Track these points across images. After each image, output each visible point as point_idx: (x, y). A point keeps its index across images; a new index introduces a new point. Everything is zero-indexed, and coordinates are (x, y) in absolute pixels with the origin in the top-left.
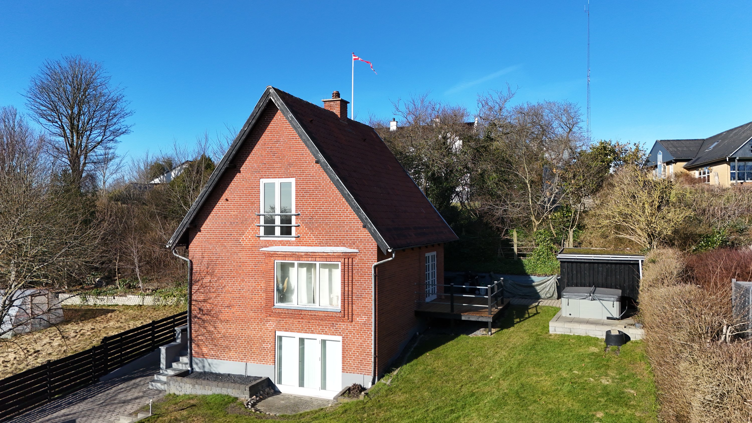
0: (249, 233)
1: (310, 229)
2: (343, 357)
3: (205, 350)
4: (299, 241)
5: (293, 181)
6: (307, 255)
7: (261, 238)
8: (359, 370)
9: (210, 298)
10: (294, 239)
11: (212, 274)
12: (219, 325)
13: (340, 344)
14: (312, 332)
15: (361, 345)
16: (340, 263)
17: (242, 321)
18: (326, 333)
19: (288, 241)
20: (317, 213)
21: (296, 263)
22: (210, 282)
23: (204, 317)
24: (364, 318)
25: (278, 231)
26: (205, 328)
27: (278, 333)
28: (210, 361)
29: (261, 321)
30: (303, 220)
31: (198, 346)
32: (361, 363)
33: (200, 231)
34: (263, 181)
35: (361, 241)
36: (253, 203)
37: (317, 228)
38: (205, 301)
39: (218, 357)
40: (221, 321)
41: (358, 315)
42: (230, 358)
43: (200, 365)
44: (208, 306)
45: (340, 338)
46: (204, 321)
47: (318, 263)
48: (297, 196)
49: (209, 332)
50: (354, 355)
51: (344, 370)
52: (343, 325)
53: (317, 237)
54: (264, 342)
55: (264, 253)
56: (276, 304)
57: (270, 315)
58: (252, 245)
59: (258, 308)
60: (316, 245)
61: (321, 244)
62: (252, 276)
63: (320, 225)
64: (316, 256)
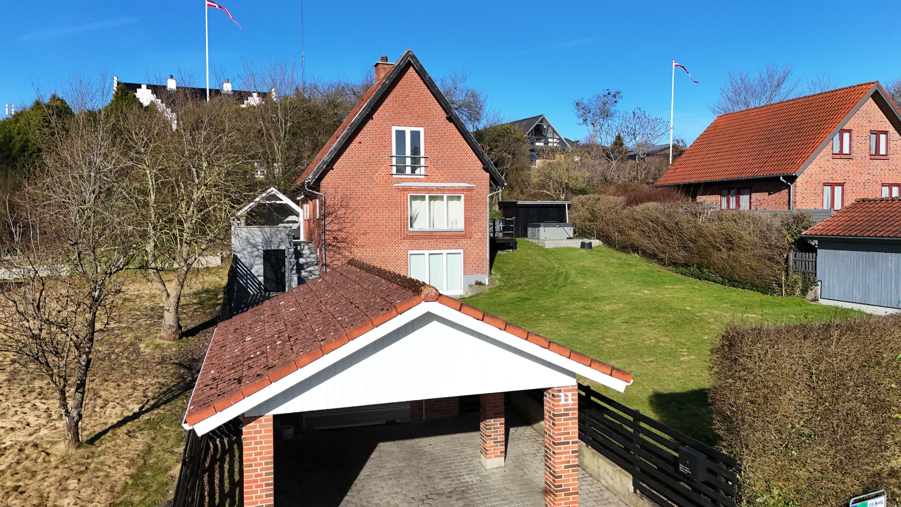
0: (382, 171)
1: (437, 169)
2: (465, 264)
4: (427, 178)
5: (422, 130)
6: (438, 189)
7: (394, 176)
8: (478, 271)
9: (345, 228)
10: (423, 177)
11: (347, 207)
13: (462, 255)
14: (440, 249)
15: (478, 254)
16: (463, 195)
18: (451, 248)
19: (418, 178)
20: (442, 156)
21: (427, 196)
22: (345, 214)
23: (339, 245)
24: (480, 235)
25: (408, 170)
26: (339, 254)
27: (410, 252)
29: (395, 244)
30: (431, 162)
32: (478, 266)
34: (394, 129)
35: (477, 179)
36: (385, 147)
37: (442, 169)
38: (339, 230)
40: (357, 247)
41: (475, 233)
44: (343, 235)
46: (339, 248)
47: (445, 196)
48: (425, 143)
50: (472, 261)
51: (465, 273)
52: (464, 241)
53: (442, 175)
54: (398, 260)
55: (398, 189)
56: (409, 229)
57: (404, 238)
58: (386, 181)
59: (392, 234)
60: (442, 182)
61: (446, 181)
62: (386, 207)
63: (445, 166)
64: (443, 190)
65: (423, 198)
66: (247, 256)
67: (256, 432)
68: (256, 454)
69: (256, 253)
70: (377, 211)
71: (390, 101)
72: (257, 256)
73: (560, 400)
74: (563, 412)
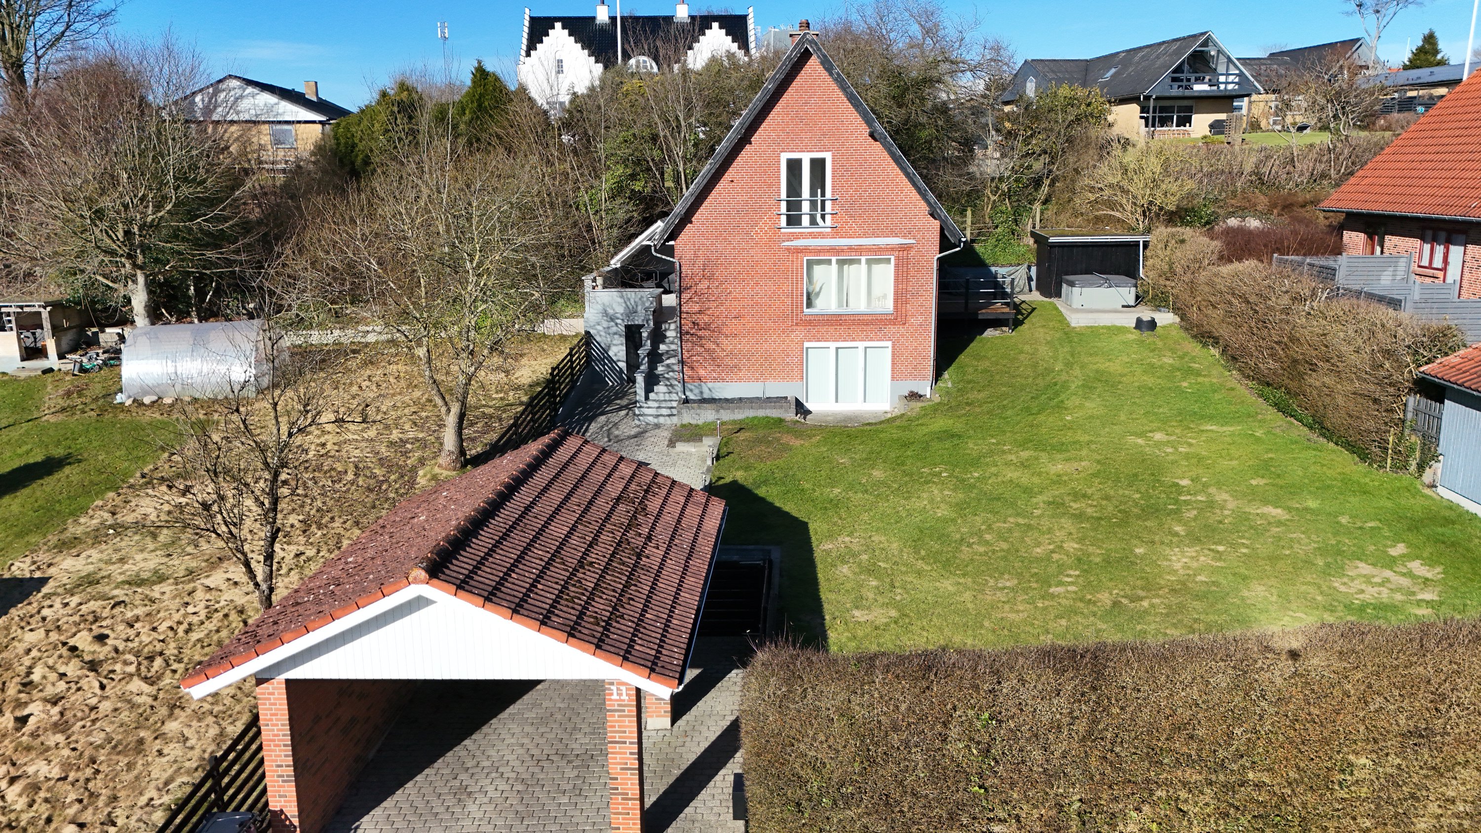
0: (765, 224)
1: (851, 216)
2: (893, 364)
3: (702, 372)
4: (836, 231)
5: (828, 156)
6: (851, 249)
7: (783, 230)
8: (914, 375)
9: (709, 309)
10: (829, 230)
11: (711, 278)
12: (724, 341)
13: (890, 350)
14: (854, 340)
15: (916, 349)
16: (892, 258)
17: (757, 333)
18: (871, 340)
19: (821, 233)
20: (861, 197)
21: (834, 259)
22: (708, 288)
23: (700, 333)
24: (921, 319)
25: (806, 220)
26: (702, 346)
27: (806, 344)
28: (710, 385)
29: (784, 332)
30: (842, 206)
31: (692, 368)
33: (691, 222)
34: (784, 157)
35: (919, 231)
36: (770, 186)
37: (860, 216)
38: (700, 312)
39: (723, 380)
40: (727, 337)
41: (913, 316)
42: (740, 380)
43: (696, 391)
44: (706, 319)
45: (889, 344)
46: (700, 337)
47: (863, 259)
48: (833, 177)
49: (707, 350)
50: (907, 359)
51: (893, 378)
52: (893, 329)
53: (860, 227)
54: (788, 356)
55: (788, 249)
56: (805, 310)
57: (797, 324)
58: (770, 239)
59: (779, 316)
60: (859, 237)
61: (865, 235)
62: (770, 278)
63: (865, 211)
64: (860, 250)
65: (829, 262)
66: (603, 333)
67: (269, 694)
68: (272, 715)
69: (614, 329)
70: (757, 284)
71: (778, 114)
72: (615, 334)
73: (612, 694)
74: (616, 708)
